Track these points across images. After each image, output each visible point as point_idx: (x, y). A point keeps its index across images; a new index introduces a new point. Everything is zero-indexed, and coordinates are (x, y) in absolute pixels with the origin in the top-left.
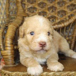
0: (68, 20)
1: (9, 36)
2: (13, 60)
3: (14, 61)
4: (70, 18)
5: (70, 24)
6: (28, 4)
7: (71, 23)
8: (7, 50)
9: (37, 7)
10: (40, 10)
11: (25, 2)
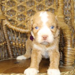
6: (8, 7)
9: (16, 10)
10: (19, 13)
11: (5, 5)
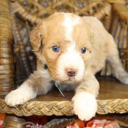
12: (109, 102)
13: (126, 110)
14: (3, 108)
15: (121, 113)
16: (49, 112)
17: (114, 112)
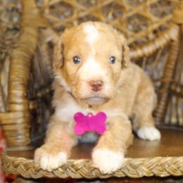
0: (153, 41)
1: (17, 79)
2: (28, 135)
3: (29, 139)
4: (157, 37)
5: (157, 50)
7: (160, 48)
8: (15, 111)
12: (144, 161)
13: (169, 173)
14: (8, 167)
15: (162, 176)
16: (63, 173)
17: (152, 175)
